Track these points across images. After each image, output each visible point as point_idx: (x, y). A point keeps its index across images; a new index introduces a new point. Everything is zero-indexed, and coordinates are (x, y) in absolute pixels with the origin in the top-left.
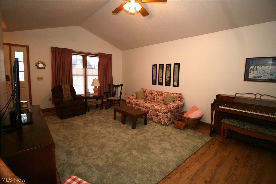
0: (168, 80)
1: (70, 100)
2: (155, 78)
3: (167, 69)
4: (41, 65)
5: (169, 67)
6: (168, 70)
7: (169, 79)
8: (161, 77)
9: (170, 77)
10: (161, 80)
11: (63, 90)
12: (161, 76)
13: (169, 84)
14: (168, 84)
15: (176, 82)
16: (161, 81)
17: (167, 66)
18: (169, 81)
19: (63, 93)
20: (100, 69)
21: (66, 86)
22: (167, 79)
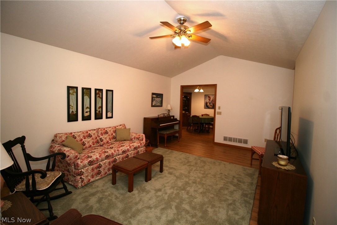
0: (99, 111)
2: (75, 110)
3: (97, 96)
5: (101, 94)
6: (99, 98)
7: (100, 109)
8: (87, 108)
9: (102, 107)
10: (87, 112)
12: (86, 106)
13: (100, 117)
14: (98, 116)
15: (110, 112)
16: (86, 115)
17: (97, 91)
18: (101, 113)
22: (97, 109)
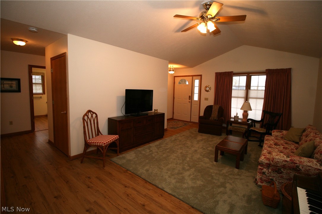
1: (215, 120)
4: (208, 89)
11: (213, 110)
19: (212, 112)
20: (266, 91)
21: (216, 106)
